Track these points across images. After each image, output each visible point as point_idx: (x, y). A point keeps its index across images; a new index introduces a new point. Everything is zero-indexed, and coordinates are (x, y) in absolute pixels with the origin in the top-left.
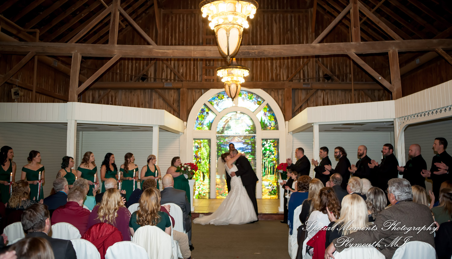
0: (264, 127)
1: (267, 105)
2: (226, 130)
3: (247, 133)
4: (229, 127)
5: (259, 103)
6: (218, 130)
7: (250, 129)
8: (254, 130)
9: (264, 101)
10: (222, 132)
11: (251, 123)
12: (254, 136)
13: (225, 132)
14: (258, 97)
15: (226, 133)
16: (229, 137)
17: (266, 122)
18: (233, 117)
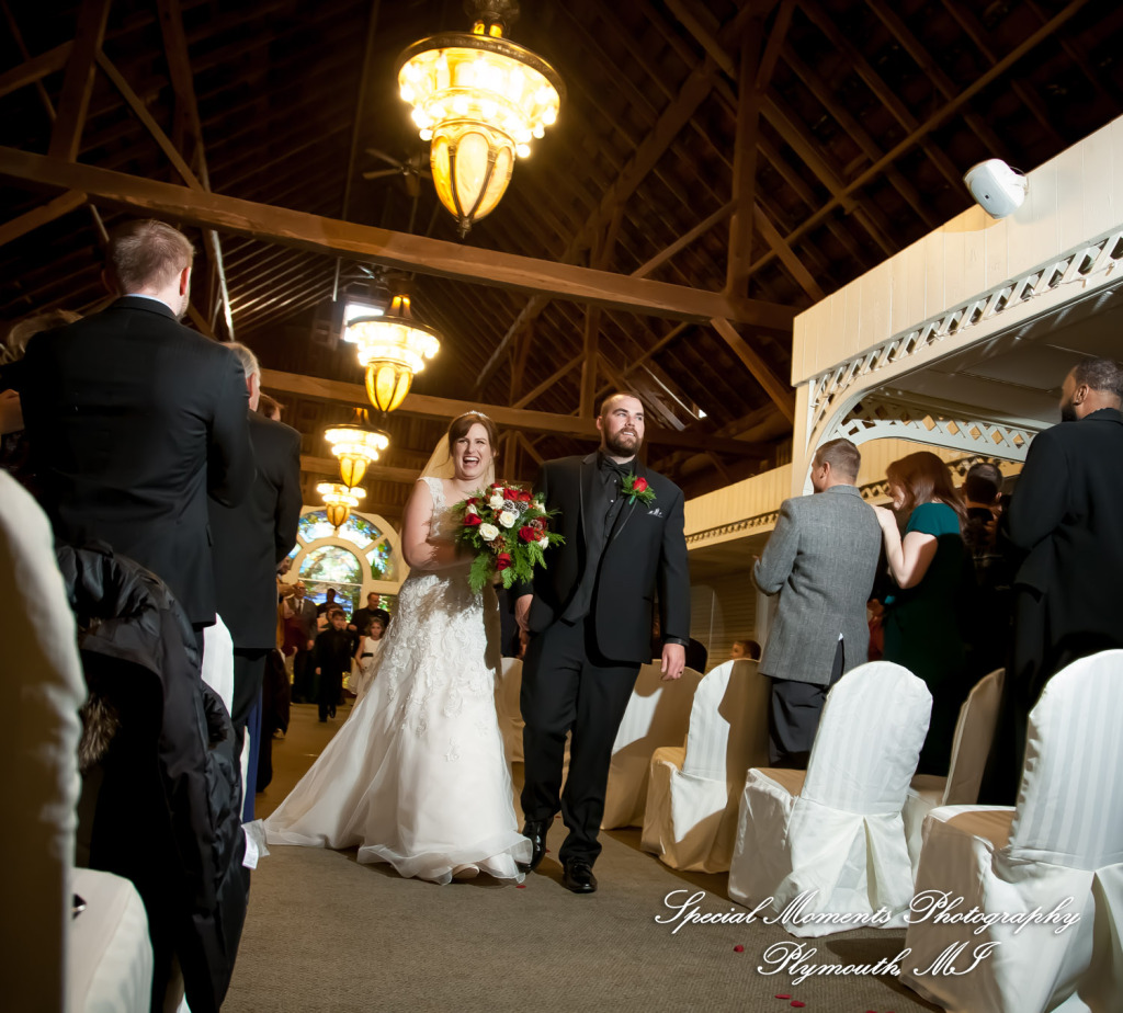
0: (376, 574)
1: (386, 541)
2: (315, 573)
3: (348, 581)
4: (320, 569)
5: (373, 537)
6: (302, 571)
7: (353, 575)
8: (359, 577)
9: (381, 533)
10: (309, 575)
11: (356, 567)
12: (359, 588)
13: (313, 576)
14: (373, 526)
15: (314, 578)
16: (317, 583)
17: (380, 568)
18: (329, 554)
